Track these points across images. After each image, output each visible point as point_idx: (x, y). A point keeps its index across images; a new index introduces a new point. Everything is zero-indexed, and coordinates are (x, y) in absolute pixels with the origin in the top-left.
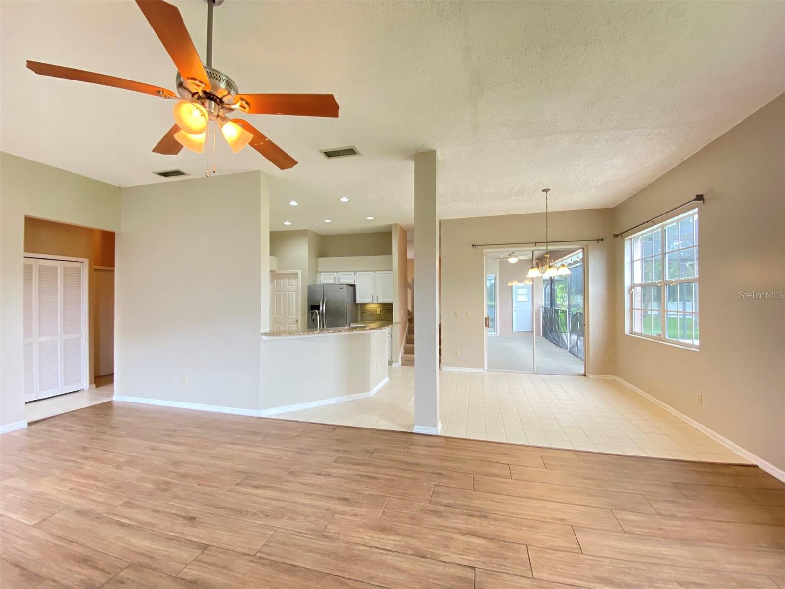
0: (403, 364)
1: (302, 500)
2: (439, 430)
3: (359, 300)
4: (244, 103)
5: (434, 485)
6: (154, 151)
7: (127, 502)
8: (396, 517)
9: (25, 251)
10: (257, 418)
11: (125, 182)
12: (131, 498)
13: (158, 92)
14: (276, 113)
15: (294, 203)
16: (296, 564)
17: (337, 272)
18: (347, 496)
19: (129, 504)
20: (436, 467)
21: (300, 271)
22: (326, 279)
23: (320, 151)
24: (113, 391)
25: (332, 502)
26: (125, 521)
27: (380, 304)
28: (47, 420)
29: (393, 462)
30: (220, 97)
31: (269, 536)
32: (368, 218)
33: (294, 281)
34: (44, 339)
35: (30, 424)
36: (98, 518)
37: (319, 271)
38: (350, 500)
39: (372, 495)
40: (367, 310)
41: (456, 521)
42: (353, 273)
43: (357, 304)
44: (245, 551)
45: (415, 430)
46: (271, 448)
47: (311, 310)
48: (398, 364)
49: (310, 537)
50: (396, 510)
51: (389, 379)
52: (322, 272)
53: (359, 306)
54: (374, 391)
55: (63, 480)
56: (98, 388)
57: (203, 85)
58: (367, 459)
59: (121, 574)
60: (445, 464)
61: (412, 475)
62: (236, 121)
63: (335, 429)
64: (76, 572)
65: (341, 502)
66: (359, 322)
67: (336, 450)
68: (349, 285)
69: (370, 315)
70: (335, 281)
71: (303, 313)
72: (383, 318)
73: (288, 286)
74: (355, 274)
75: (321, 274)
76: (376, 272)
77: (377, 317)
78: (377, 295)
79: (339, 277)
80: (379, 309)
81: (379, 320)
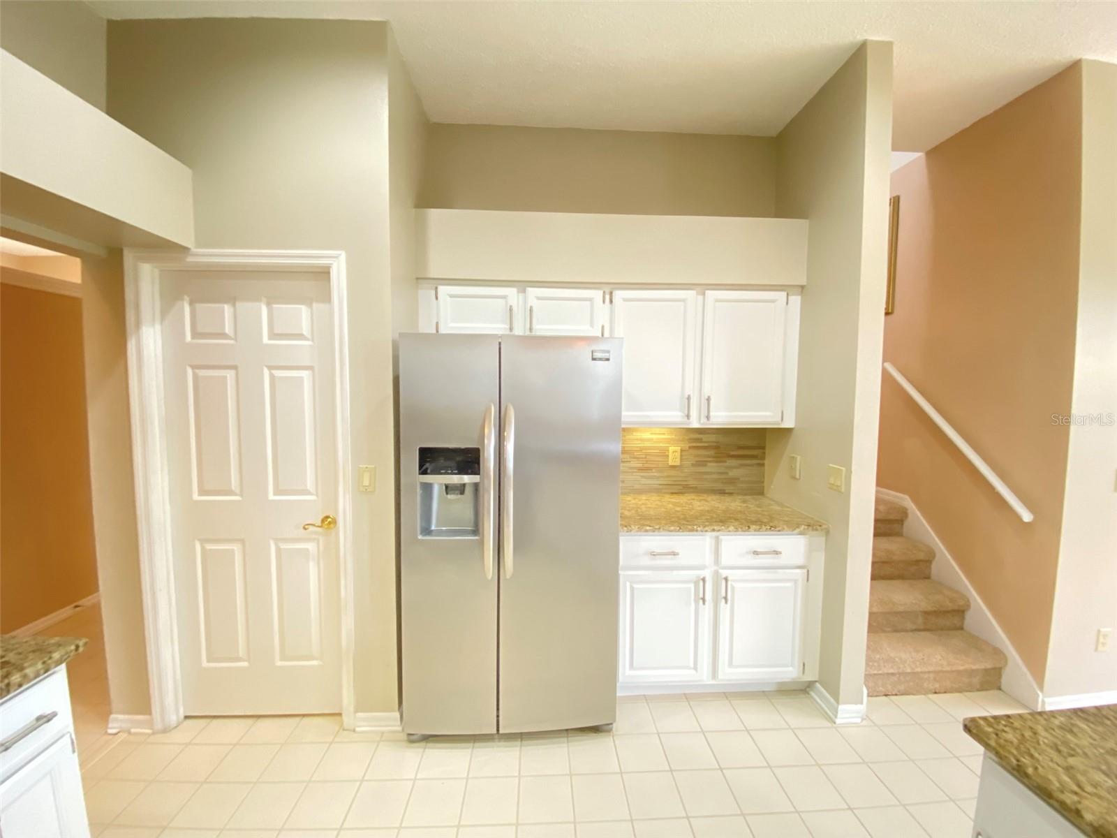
3: (623, 414)
17: (522, 285)
33: (302, 316)
37: (433, 272)
40: (630, 451)
42: (597, 295)
47: (418, 469)
52: (444, 281)
69: (640, 469)
70: (511, 329)
71: (366, 483)
72: (692, 483)
73: (266, 340)
74: (608, 297)
75: (436, 288)
76: (707, 292)
77: (668, 477)
78: (706, 393)
79: (531, 307)
80: (677, 448)
81: (676, 489)
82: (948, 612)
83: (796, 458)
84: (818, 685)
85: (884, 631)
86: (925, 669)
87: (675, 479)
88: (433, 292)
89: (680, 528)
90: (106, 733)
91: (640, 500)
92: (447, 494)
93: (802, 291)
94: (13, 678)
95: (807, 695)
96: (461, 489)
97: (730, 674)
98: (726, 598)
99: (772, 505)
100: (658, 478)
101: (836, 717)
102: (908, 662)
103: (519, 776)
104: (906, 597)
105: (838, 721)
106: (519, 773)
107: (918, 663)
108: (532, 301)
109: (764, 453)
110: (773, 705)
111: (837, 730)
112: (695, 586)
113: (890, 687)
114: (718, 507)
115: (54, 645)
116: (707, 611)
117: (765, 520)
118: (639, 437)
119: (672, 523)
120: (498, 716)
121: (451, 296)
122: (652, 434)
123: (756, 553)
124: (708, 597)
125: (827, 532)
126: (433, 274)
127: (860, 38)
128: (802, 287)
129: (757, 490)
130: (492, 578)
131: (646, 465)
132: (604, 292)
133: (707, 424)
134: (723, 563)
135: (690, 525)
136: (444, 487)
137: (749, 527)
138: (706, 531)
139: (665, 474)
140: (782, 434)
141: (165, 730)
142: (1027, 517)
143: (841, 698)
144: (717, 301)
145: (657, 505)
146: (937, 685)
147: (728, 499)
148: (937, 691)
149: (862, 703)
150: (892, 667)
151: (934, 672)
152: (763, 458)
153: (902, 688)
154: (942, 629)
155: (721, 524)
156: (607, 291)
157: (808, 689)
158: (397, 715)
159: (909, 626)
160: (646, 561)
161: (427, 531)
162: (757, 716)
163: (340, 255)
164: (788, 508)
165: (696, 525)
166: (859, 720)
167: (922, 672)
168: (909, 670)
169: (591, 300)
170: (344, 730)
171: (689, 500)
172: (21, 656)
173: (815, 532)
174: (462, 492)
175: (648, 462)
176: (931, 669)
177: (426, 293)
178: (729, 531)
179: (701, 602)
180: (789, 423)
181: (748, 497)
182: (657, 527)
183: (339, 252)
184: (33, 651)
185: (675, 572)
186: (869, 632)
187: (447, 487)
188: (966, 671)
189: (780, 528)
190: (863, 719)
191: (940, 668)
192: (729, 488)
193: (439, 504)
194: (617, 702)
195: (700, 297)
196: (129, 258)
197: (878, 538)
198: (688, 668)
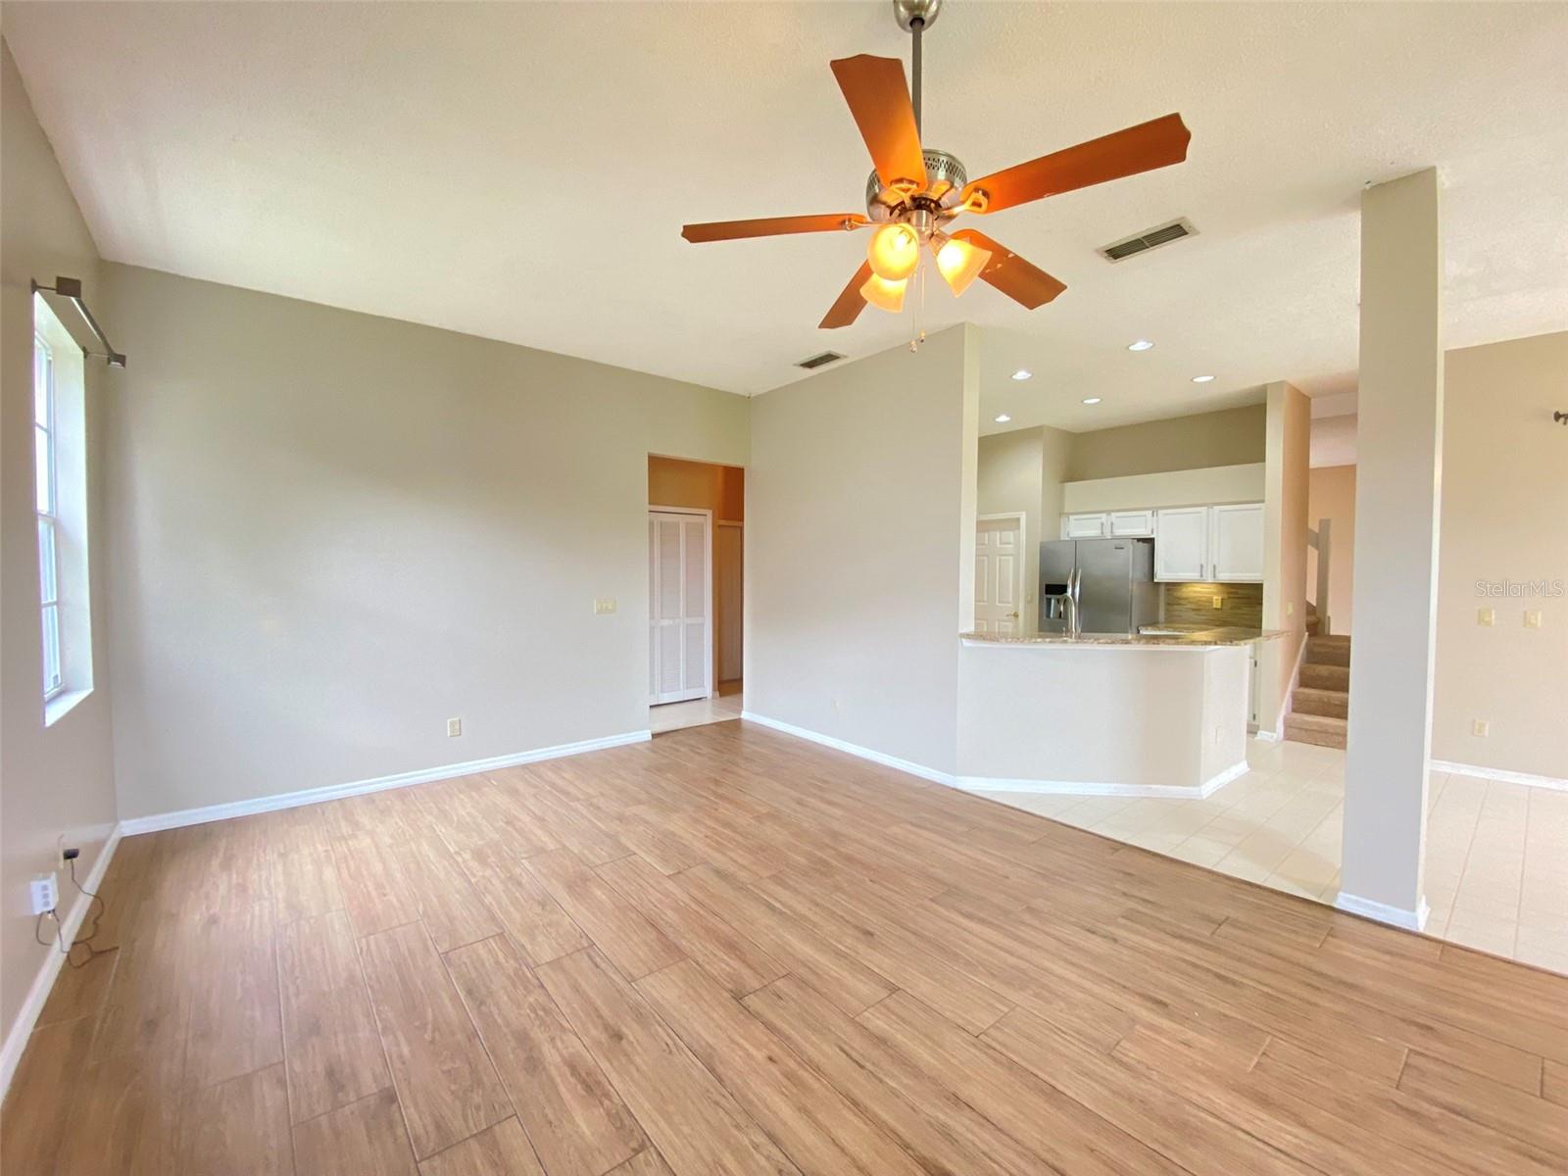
0: (1288, 737)
1: (1059, 968)
2: (1421, 919)
3: (1162, 575)
4: (979, 196)
5: (1410, 1050)
6: (820, 327)
7: (775, 876)
8: (1294, 1085)
9: (650, 503)
10: (953, 789)
11: (757, 388)
12: (780, 872)
13: (841, 222)
14: (1040, 196)
15: (1021, 375)
16: (1060, 1087)
17: (1109, 512)
18: (1162, 996)
19: (777, 879)
20: (1414, 1007)
21: (1024, 513)
22: (1081, 528)
23: (1097, 251)
24: (740, 705)
25: (1126, 996)
26: (778, 905)
27: (1222, 584)
28: (671, 734)
29: (1279, 961)
30: (935, 199)
31: (1002, 1014)
32: (1195, 380)
33: (1010, 536)
34: (666, 622)
35: (655, 736)
36: (741, 888)
38: (1170, 1007)
39: (1225, 1016)
40: (1186, 599)
41: (1480, 1153)
42: (1149, 513)
43: (1158, 584)
44: (960, 1022)
45: (1342, 902)
46: (985, 852)
47: (1047, 593)
48: (1275, 735)
49: (1085, 1048)
50: (1297, 1072)
51: (1249, 765)
52: (1072, 514)
53: (1162, 588)
54: (1208, 788)
55: (696, 821)
56: (723, 698)
57: (914, 186)
58: (1208, 934)
59: (778, 983)
60: (1446, 1010)
61: (1340, 1008)
62: (957, 236)
63: (1117, 850)
64: (723, 961)
65: (1149, 1005)
66: (1160, 625)
67: (1125, 894)
68: (1139, 540)
69: (1193, 610)
70: (1102, 535)
71: (1029, 599)
72: (1230, 618)
73: (998, 545)
74: (1154, 514)
75: (1069, 517)
76: (1214, 507)
77: (1214, 615)
78: (1214, 562)
79: (1112, 522)
80: (1219, 596)
81: (1218, 623)
87: (1218, 617)
88: (1067, 519)
100: (1205, 615)
108: (1113, 519)
118: (1193, 590)
121: (1076, 520)
122: (1201, 588)
126: (1066, 511)
131: (1198, 607)
133: (1217, 581)
139: (1211, 614)
144: (1221, 511)
156: (1154, 511)
161: (1048, 617)
169: (1145, 516)
175: (1199, 605)
177: (1063, 519)
195: (1210, 511)
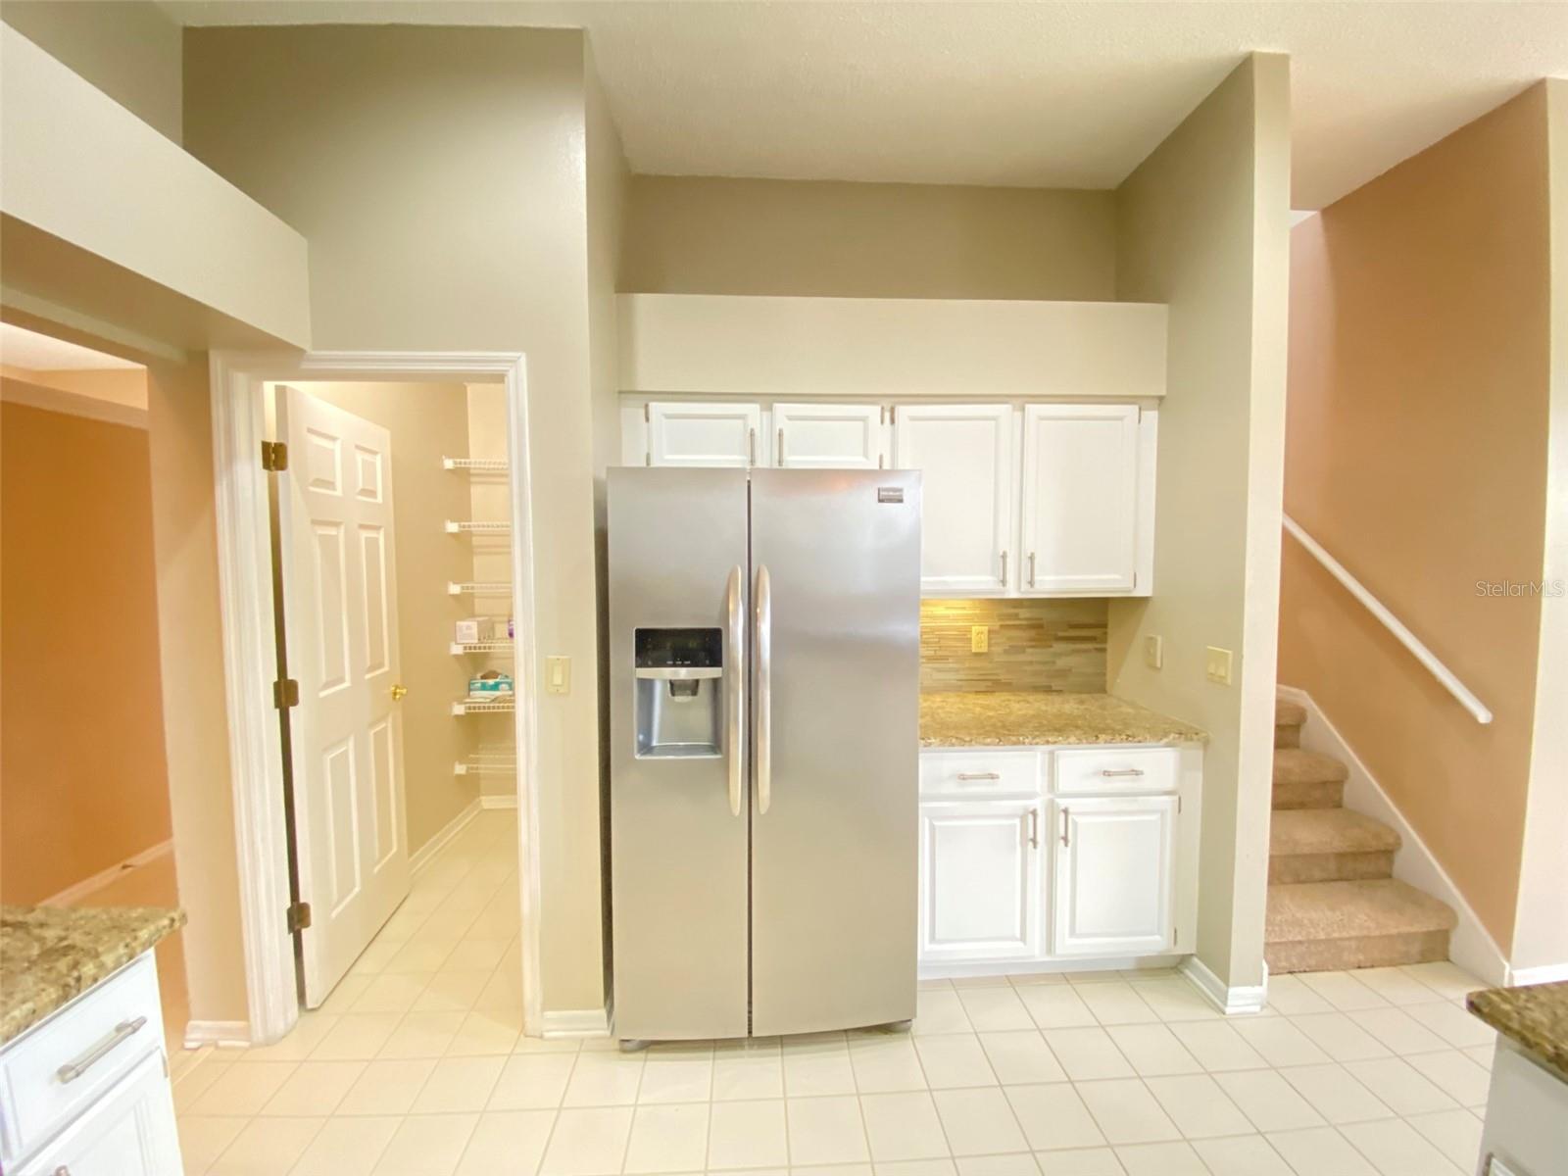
17: (767, 400)
37: (643, 383)
42: (872, 411)
69: (931, 659)
70: (752, 462)
71: (558, 680)
72: (1003, 677)
74: (887, 415)
75: (647, 406)
76: (1027, 406)
77: (970, 668)
78: (1028, 548)
79: (781, 431)
80: (983, 628)
81: (982, 686)
82: (1370, 853)
83: (1156, 640)
84: (1195, 960)
85: (1283, 883)
86: (1345, 934)
87: (982, 672)
88: (643, 411)
89: (1000, 741)
90: (183, 1048)
91: (933, 702)
92: (673, 694)
93: (1159, 405)
94: (85, 969)
95: (1181, 975)
96: (693, 687)
97: (1071, 947)
98: (1065, 839)
99: (1120, 706)
100: (957, 671)
101: (1225, 1004)
102: (1322, 926)
103: (785, 1098)
104: (1314, 834)
105: (1228, 1010)
106: (785, 1093)
107: (1335, 927)
108: (781, 423)
109: (1106, 633)
110: (1134, 990)
111: (1228, 1023)
112: (1022, 822)
113: (1295, 961)
114: (1046, 711)
115: (137, 919)
116: (1038, 857)
117: (1118, 727)
118: (929, 613)
119: (987, 734)
120: (750, 1012)
121: (668, 417)
122: (948, 608)
123: (1107, 773)
124: (1040, 838)
125: (1206, 743)
126: (641, 385)
127: (1245, 48)
128: (1161, 398)
129: (1097, 686)
130: (741, 812)
131: (939, 653)
132: (883, 408)
133: (1031, 593)
134: (1061, 787)
135: (1013, 735)
136: (669, 685)
137: (1097, 737)
138: (1037, 744)
139: (967, 665)
140: (1133, 605)
141: (270, 1042)
142: (1483, 716)
143: (1232, 979)
144: (1042, 418)
145: (959, 708)
146: (1361, 957)
147: (1057, 699)
148: (1362, 965)
149: (1261, 984)
150: (1300, 933)
151: (1357, 938)
152: (1105, 641)
153: (1313, 962)
154: (1362, 878)
155: (1056, 733)
156: (888, 407)
157: (1179, 967)
158: (603, 1012)
159: (1317, 874)
160: (951, 788)
161: (646, 748)
162: (1115, 1005)
163: (519, 358)
164: (1146, 709)
165: (1022, 735)
166: (1257, 1009)
167: (1341, 939)
168: (1322, 936)
169: (864, 419)
170: (526, 1036)
171: (1004, 701)
172: (91, 937)
173: (1190, 743)
174: (694, 692)
175: (943, 647)
176: (1353, 933)
177: (632, 412)
178: (1069, 743)
179: (1031, 844)
180: (1144, 590)
181: (1084, 696)
182: (968, 739)
183: (518, 354)
184: (108, 930)
185: (994, 803)
186: (1270, 883)
187: (672, 683)
188: (1399, 935)
189: (1140, 738)
190: (1262, 1008)
191: (1365, 933)
192: (1056, 684)
193: (663, 708)
194: (919, 988)
195: (1018, 414)
196: (217, 362)
197: (1280, 750)
198: (1013, 938)
